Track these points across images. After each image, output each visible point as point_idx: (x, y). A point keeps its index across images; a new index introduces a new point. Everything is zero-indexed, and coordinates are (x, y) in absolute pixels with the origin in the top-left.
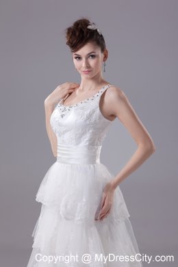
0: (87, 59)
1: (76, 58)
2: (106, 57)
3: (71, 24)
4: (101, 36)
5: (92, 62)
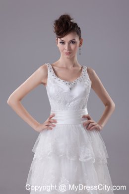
1: (61, 43)
2: (81, 43)
3: (57, 18)
4: (79, 28)
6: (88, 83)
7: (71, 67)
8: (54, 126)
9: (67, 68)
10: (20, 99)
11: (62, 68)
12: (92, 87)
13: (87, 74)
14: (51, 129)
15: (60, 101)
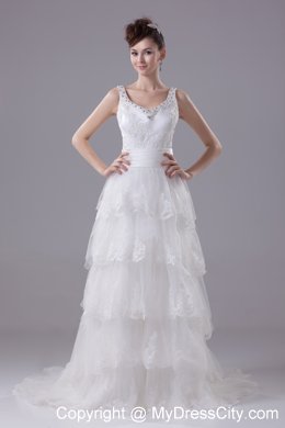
0: (142, 54)
1: (133, 53)
5: (147, 58)
6: (175, 112)
7: (151, 89)
8: (126, 170)
9: (146, 90)
10: (87, 138)
11: (140, 90)
12: (180, 117)
13: (174, 99)
14: (121, 173)
15: (136, 136)
